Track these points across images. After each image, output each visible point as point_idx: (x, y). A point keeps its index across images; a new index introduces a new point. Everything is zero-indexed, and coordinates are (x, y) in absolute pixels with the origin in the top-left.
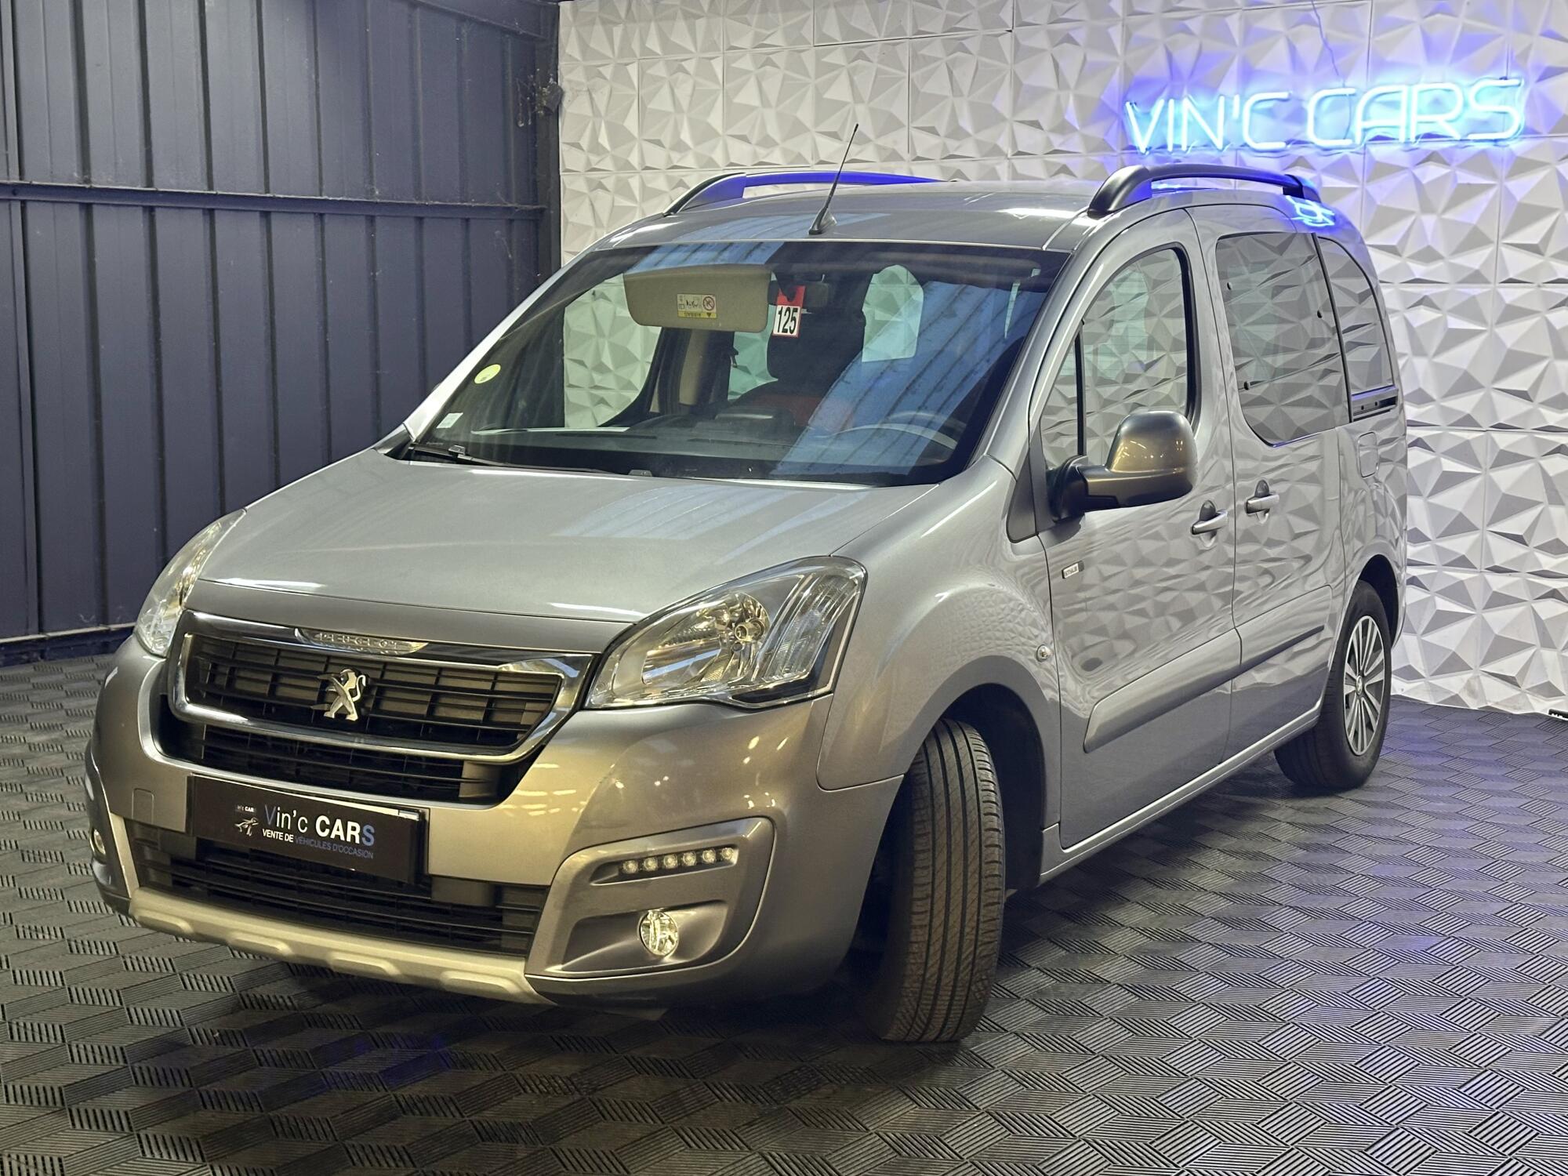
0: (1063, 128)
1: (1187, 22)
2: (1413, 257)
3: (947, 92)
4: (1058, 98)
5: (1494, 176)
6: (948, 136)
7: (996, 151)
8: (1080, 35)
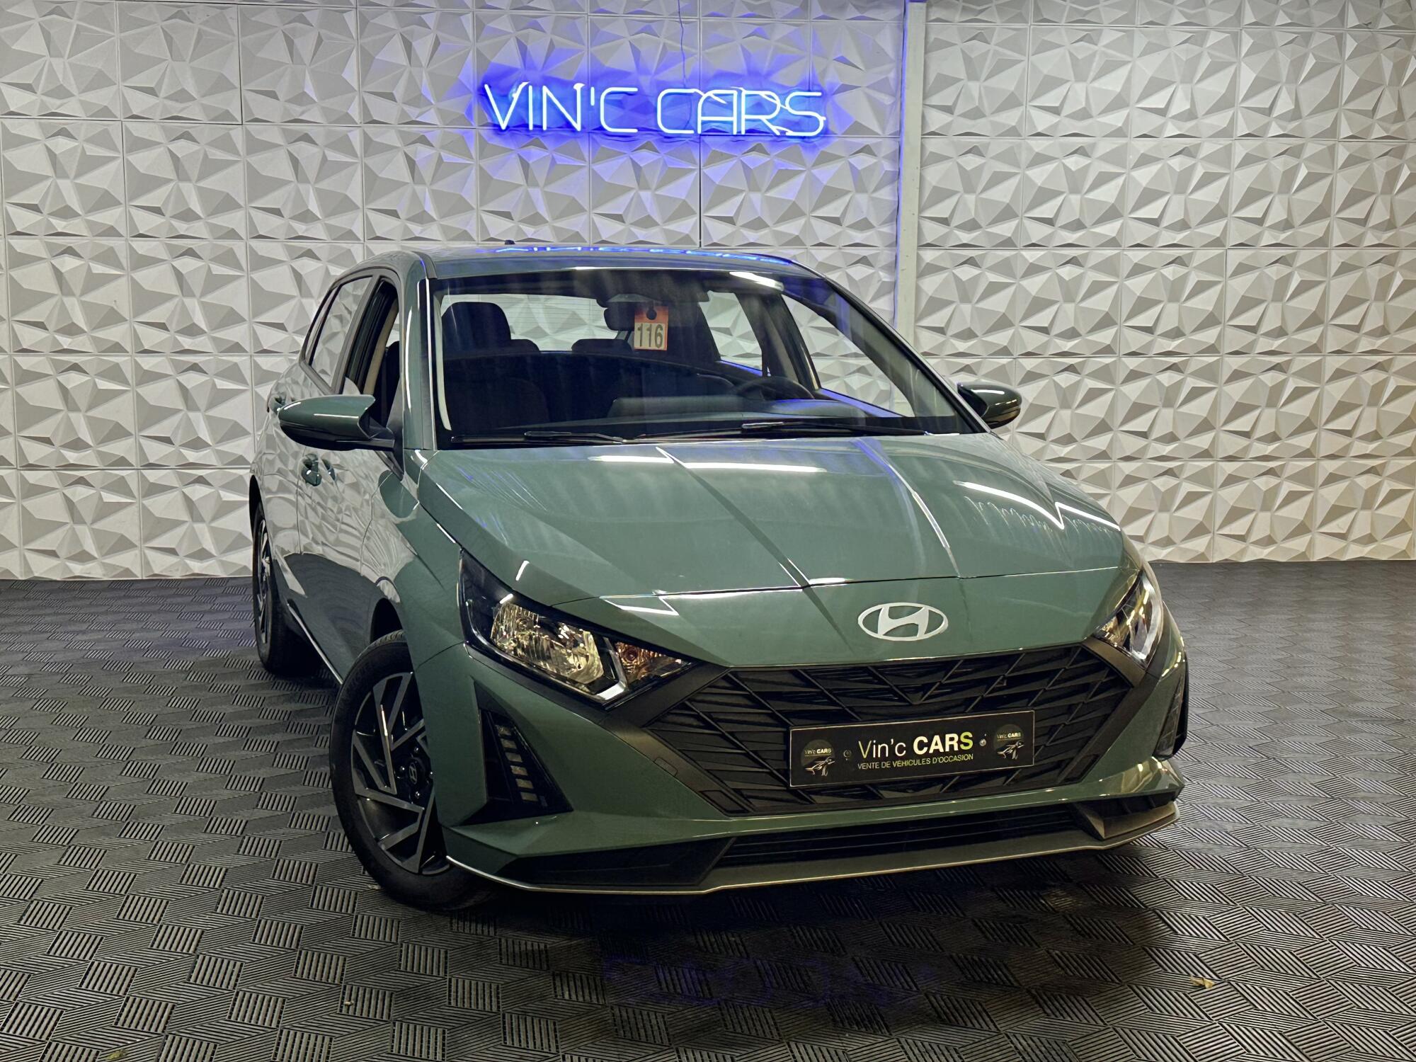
0: (417, 100)
1: (539, 20)
2: (746, 226)
3: (286, 58)
4: (410, 72)
5: (804, 165)
6: (289, 101)
7: (347, 119)
8: (431, 19)
